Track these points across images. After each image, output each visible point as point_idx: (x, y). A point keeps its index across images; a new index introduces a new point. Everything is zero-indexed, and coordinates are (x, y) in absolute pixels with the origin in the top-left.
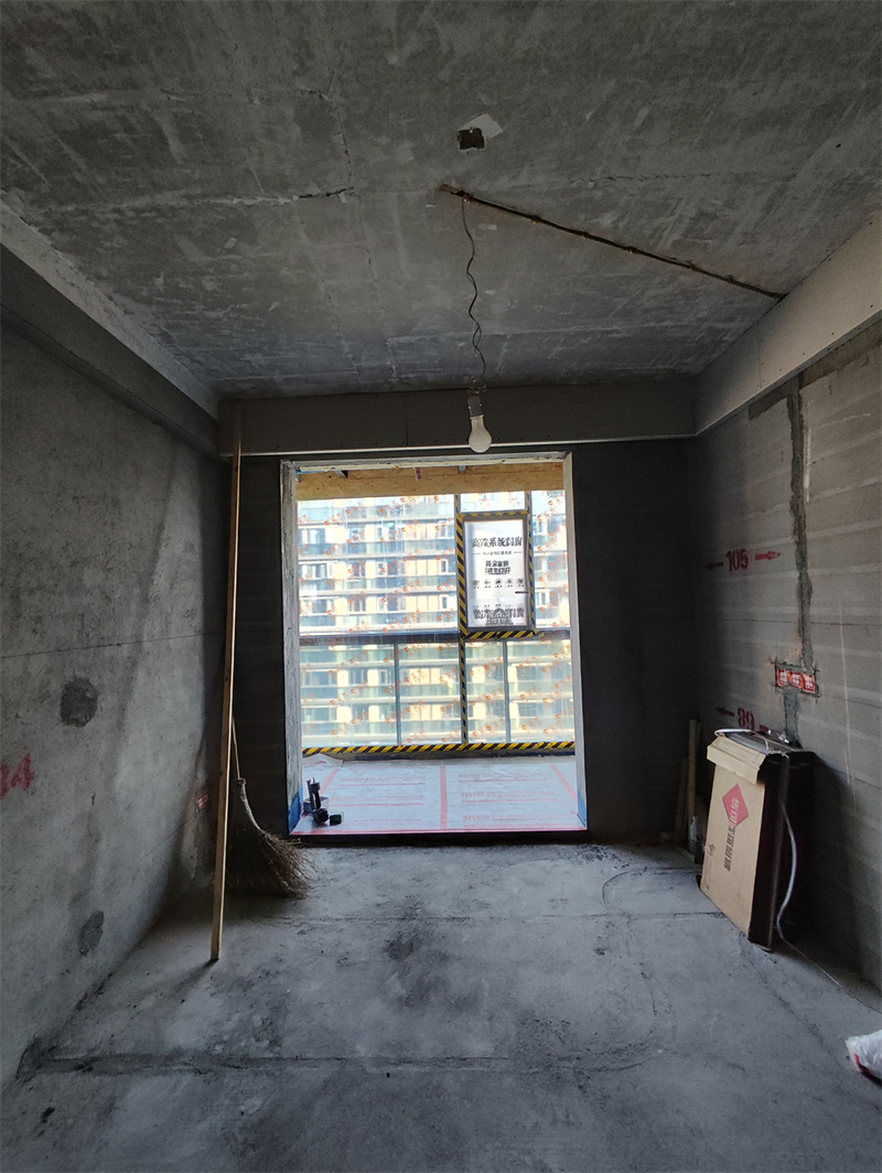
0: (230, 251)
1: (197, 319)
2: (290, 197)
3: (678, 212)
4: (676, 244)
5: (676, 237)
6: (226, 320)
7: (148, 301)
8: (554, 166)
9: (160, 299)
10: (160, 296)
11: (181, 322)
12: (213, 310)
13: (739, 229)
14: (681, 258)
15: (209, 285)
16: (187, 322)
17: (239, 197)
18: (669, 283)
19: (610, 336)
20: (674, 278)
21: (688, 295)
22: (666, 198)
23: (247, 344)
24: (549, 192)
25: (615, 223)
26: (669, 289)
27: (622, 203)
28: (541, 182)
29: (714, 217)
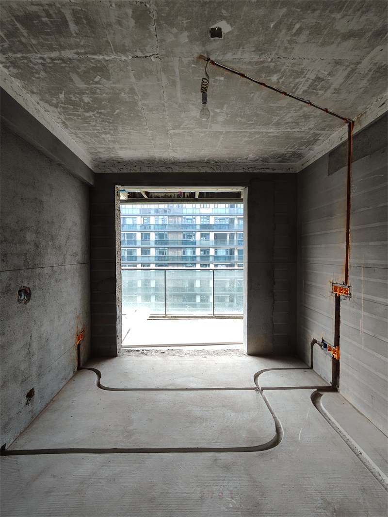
0: (97, 83)
1: (80, 116)
2: (128, 57)
3: (307, 76)
4: (305, 92)
5: (305, 88)
6: (94, 117)
7: (56, 106)
8: (253, 49)
9: (62, 105)
10: (62, 103)
11: (72, 117)
12: (88, 112)
13: (333, 87)
14: (306, 99)
15: (86, 99)
16: (75, 117)
17: (103, 55)
18: (299, 110)
19: (269, 134)
20: (301, 108)
21: (306, 117)
22: (302, 69)
23: (103, 130)
24: (250, 63)
25: (278, 80)
26: (298, 113)
27: (283, 70)
28: (247, 57)
29: (323, 80)
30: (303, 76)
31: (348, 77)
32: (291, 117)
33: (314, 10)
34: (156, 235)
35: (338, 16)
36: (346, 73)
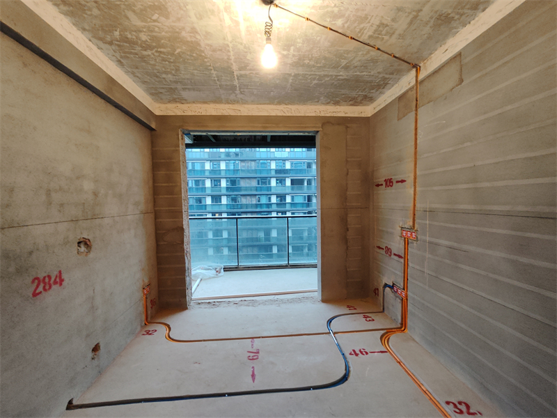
0: (155, 21)
1: (137, 55)
3: (371, 22)
4: (370, 37)
5: (370, 33)
6: (153, 56)
7: (111, 43)
9: (117, 43)
10: (118, 41)
11: (128, 55)
12: (145, 50)
13: (397, 32)
14: (372, 44)
15: (143, 38)
16: (132, 56)
18: (366, 54)
19: (339, 77)
20: (368, 52)
21: (374, 61)
22: (366, 15)
23: (163, 69)
24: (313, 7)
25: (343, 24)
26: (366, 57)
27: (347, 15)
29: (387, 26)
30: (367, 21)
31: (411, 23)
32: (359, 61)
34: (227, 181)
36: (409, 20)
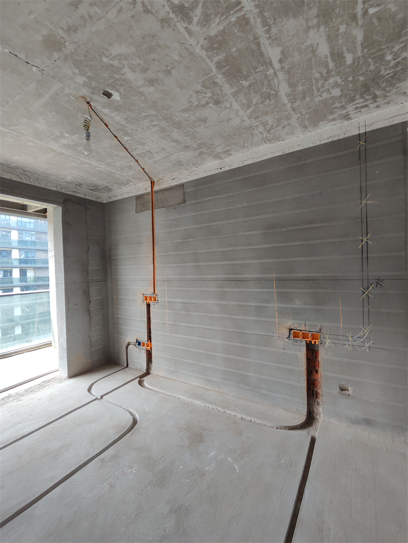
3: (145, 147)
4: (138, 154)
5: (140, 152)
8: (125, 117)
13: (154, 159)
14: (136, 158)
18: (128, 162)
19: (97, 168)
20: (131, 162)
21: (130, 168)
22: (145, 143)
24: (117, 122)
25: (128, 140)
26: (126, 164)
27: (134, 137)
28: (118, 118)
29: (152, 153)
30: (143, 146)
31: (164, 158)
32: (121, 164)
33: (168, 122)
35: (176, 131)
36: (165, 156)
